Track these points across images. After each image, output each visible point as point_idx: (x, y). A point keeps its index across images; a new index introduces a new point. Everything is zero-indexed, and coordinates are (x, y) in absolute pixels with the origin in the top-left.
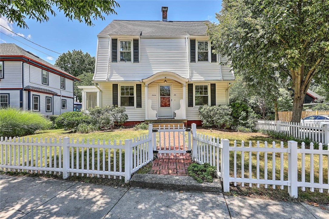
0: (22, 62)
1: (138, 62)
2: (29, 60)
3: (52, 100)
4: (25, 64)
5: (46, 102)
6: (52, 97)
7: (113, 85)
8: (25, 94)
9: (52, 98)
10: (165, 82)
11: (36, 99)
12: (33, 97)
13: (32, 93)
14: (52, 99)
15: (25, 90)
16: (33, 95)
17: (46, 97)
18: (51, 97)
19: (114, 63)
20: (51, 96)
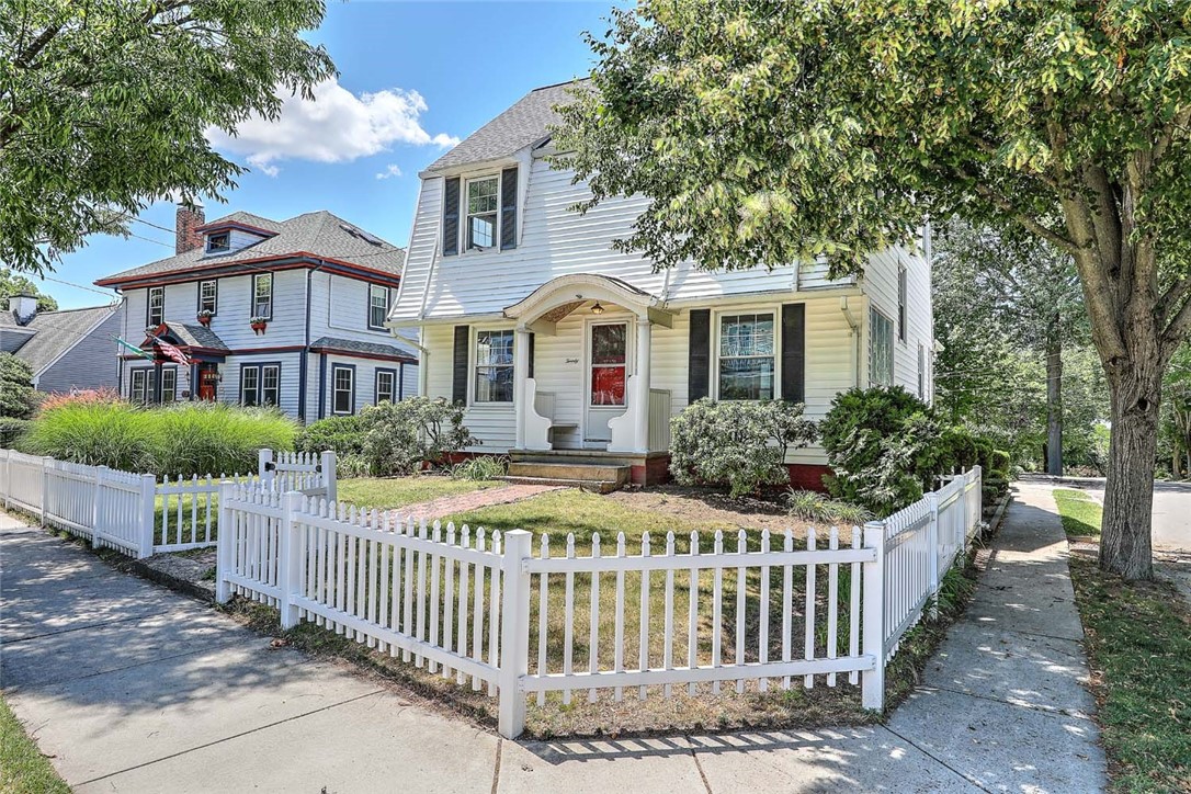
0: (307, 270)
1: (511, 246)
2: (321, 261)
3: (398, 379)
4: (315, 273)
5: (376, 386)
6: (398, 369)
7: (457, 328)
8: (313, 361)
9: (398, 373)
10: (597, 311)
11: (344, 377)
12: (333, 373)
13: (331, 359)
14: (398, 376)
15: (313, 350)
16: (335, 365)
17: (378, 369)
18: (394, 371)
19: (451, 259)
20: (396, 365)
